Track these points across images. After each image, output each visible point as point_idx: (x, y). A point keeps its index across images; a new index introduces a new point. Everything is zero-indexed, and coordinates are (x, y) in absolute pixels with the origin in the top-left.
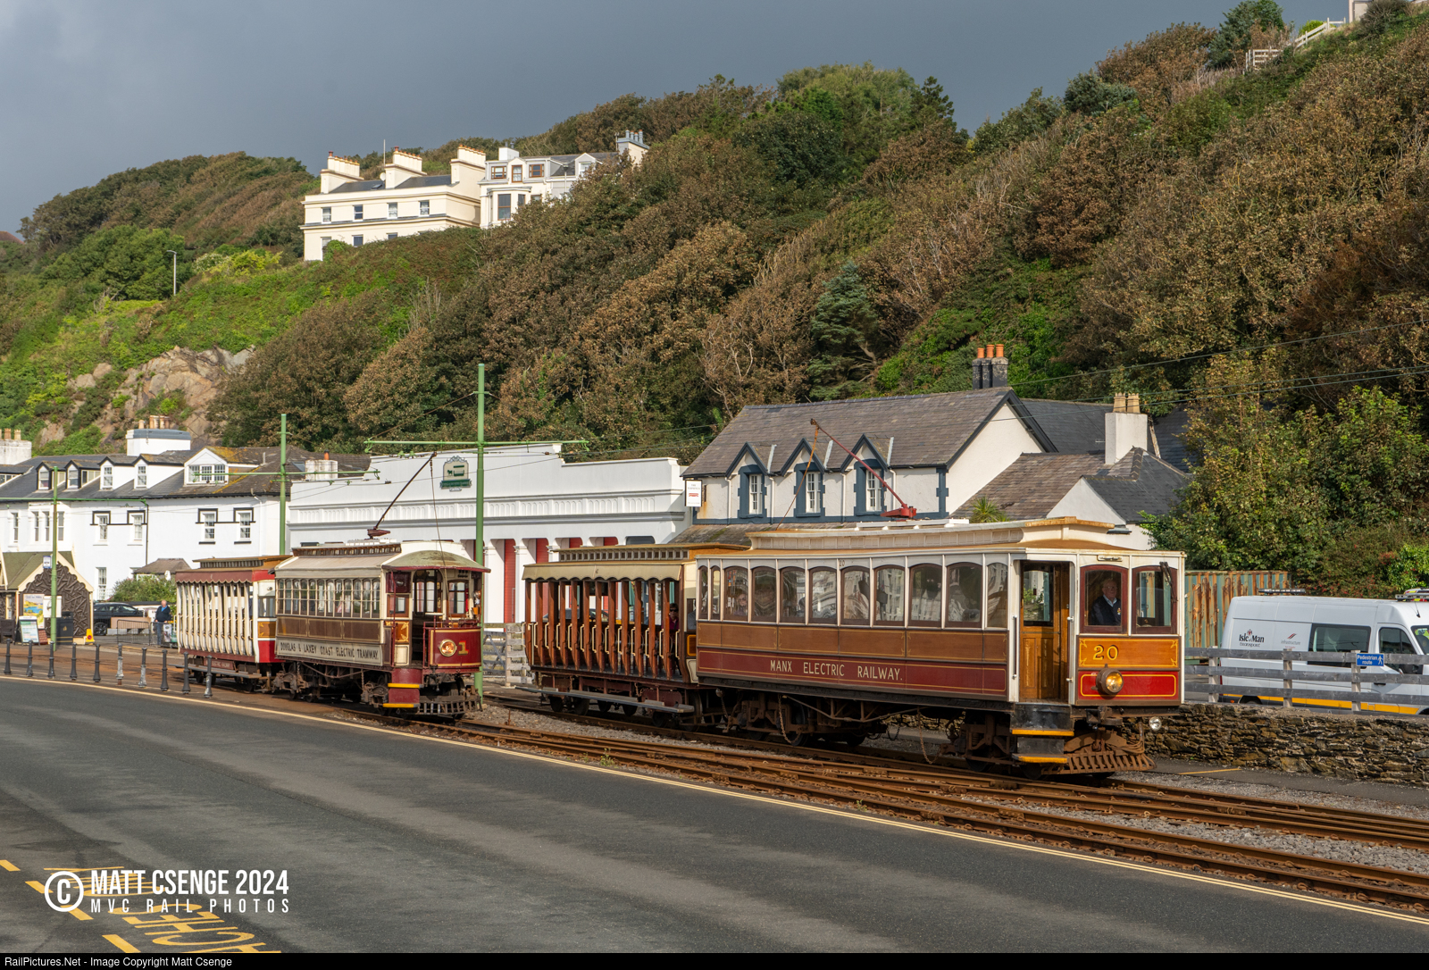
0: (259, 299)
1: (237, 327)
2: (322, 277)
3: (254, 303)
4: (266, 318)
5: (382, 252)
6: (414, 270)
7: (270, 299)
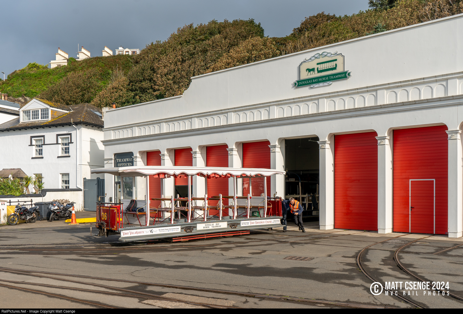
0: (41, 78)
1: (32, 88)
2: (67, 70)
3: (39, 79)
4: (45, 85)
5: (92, 61)
6: (106, 67)
7: (46, 78)
